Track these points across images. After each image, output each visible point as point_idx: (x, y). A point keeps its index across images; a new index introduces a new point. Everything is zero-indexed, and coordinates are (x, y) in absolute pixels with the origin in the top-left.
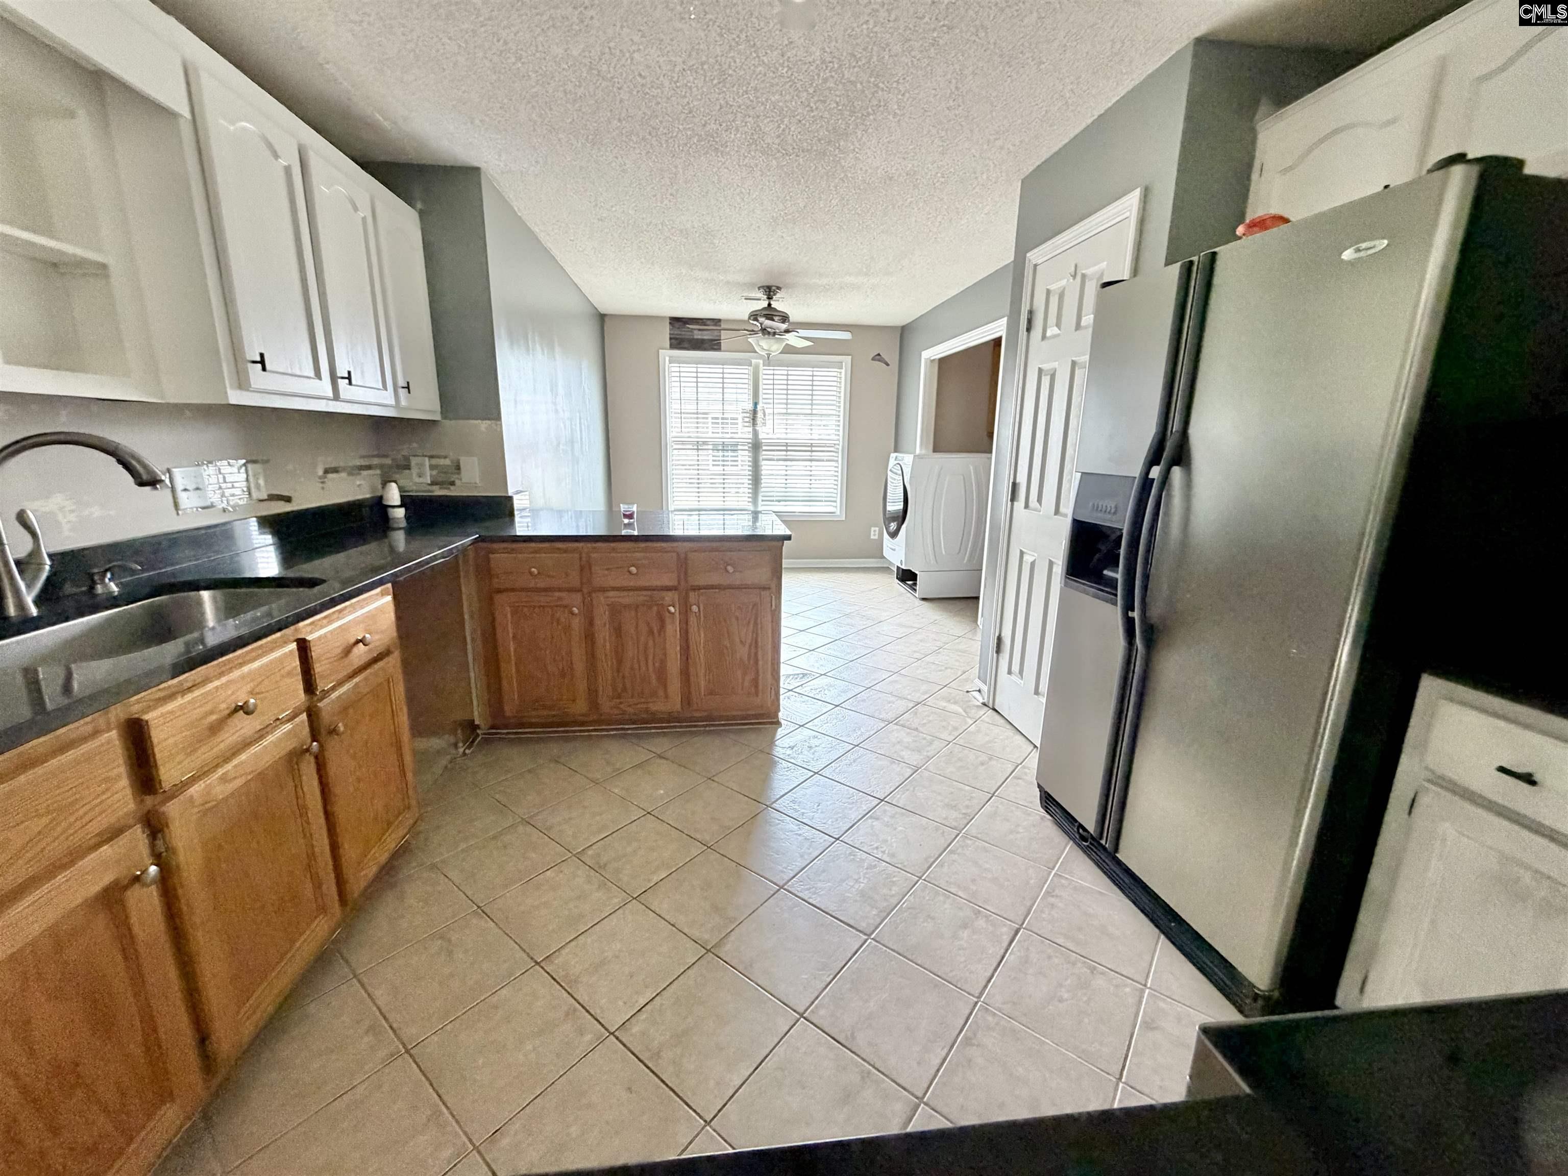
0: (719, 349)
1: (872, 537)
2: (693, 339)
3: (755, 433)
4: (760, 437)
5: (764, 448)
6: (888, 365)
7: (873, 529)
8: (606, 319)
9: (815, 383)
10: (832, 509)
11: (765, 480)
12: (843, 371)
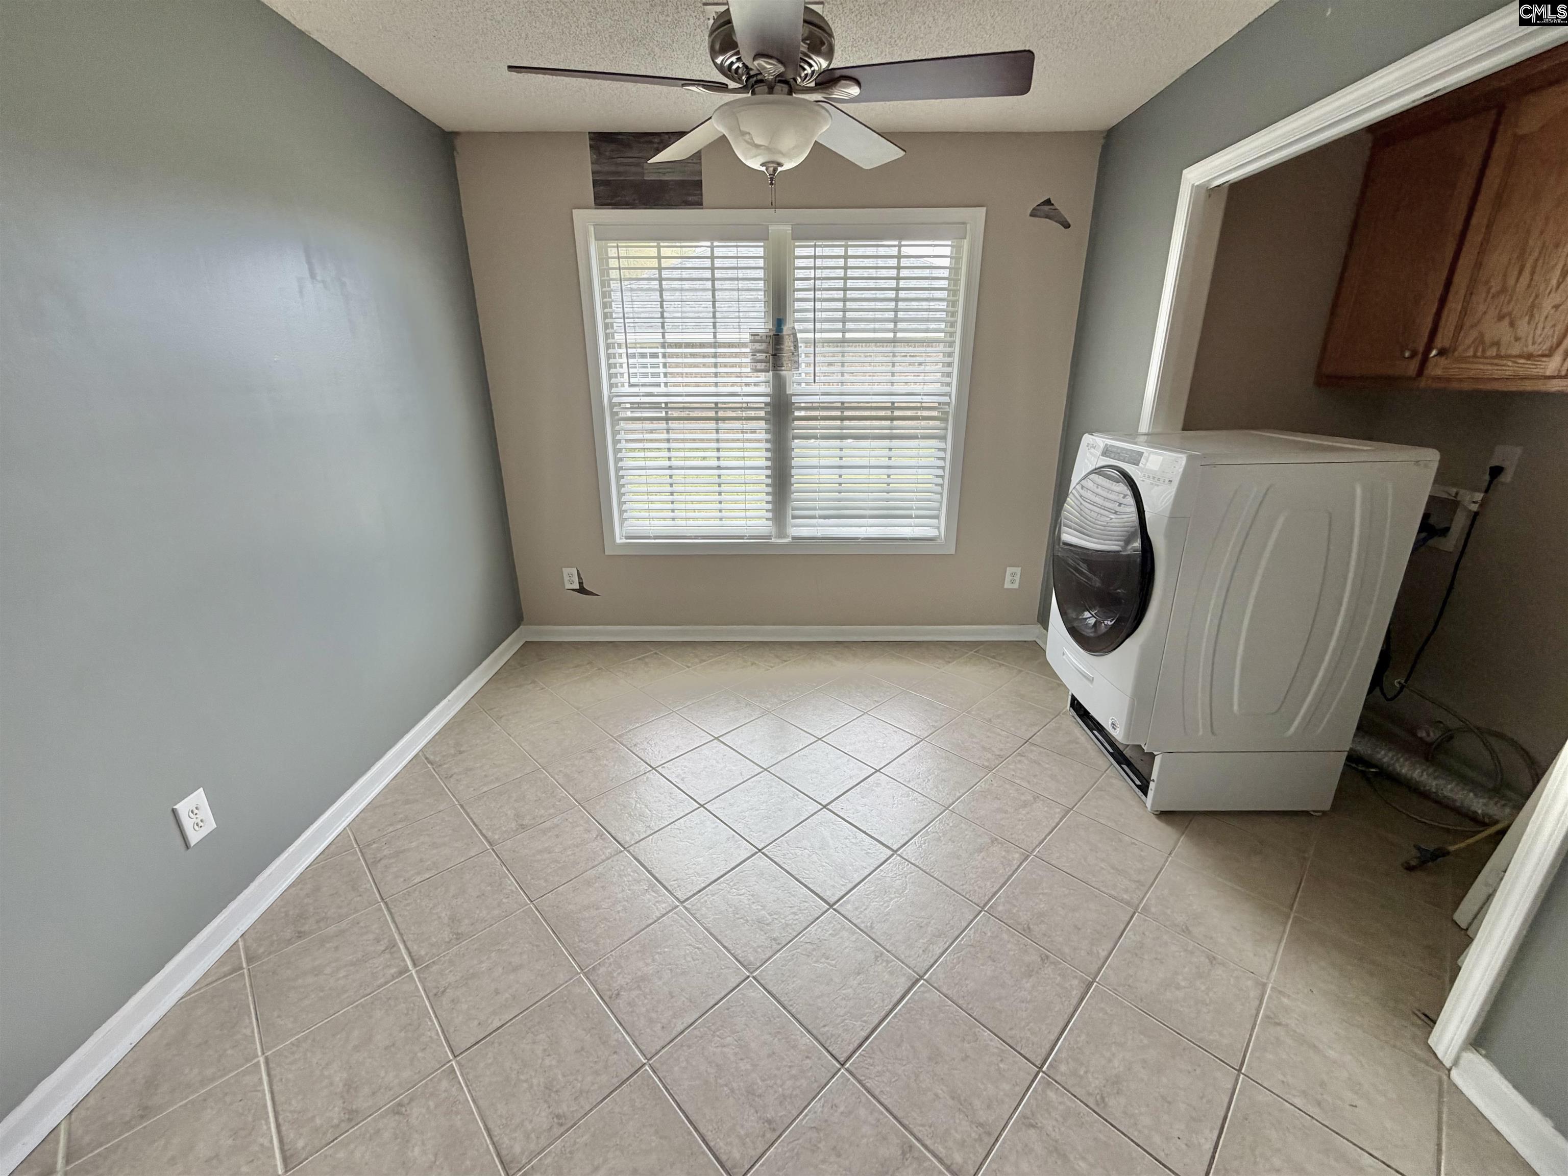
0: (699, 204)
1: (1007, 585)
2: (645, 182)
3: (779, 385)
4: (789, 391)
5: (797, 414)
6: (1067, 226)
7: (1009, 570)
8: (458, 142)
9: (904, 273)
10: (930, 532)
11: (798, 478)
12: (966, 244)
